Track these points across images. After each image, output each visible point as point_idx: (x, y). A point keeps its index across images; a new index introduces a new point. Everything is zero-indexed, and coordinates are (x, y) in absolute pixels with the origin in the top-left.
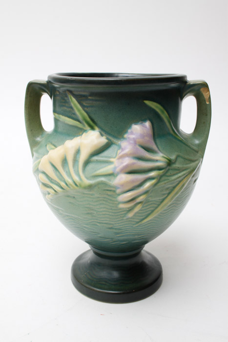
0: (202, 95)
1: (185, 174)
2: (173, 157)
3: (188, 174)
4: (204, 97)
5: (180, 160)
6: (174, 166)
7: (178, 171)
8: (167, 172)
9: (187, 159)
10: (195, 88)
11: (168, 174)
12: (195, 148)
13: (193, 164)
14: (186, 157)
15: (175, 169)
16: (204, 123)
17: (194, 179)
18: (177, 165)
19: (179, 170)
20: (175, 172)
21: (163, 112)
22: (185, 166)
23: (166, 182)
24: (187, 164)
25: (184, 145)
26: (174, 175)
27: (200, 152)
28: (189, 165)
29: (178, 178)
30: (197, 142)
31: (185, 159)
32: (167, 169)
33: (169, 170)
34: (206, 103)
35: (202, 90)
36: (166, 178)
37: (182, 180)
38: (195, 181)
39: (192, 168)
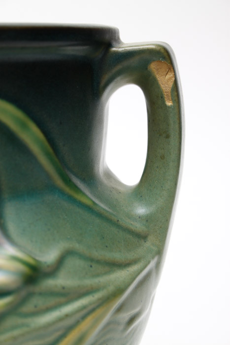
0: (155, 80)
1: (84, 307)
2: (49, 257)
3: (99, 306)
4: (159, 87)
5: (73, 263)
6: (50, 283)
7: (62, 299)
8: (24, 301)
9: (98, 262)
10: (134, 61)
11: (28, 307)
12: (138, 227)
13: (119, 276)
14: (97, 254)
15: (52, 293)
16: (163, 157)
17: (125, 316)
18: (61, 281)
19: (67, 295)
20: (52, 301)
21: (24, 126)
22: (89, 282)
23: (16, 333)
24: (98, 275)
25: (97, 221)
26: (48, 309)
27: (151, 238)
28: (103, 280)
29: (60, 319)
30: (141, 210)
31: (91, 260)
32: (23, 293)
33: (30, 295)
34: (164, 102)
35: (153, 67)
36: (20, 321)
37: (78, 323)
38: (132, 320)
39: (111, 288)
